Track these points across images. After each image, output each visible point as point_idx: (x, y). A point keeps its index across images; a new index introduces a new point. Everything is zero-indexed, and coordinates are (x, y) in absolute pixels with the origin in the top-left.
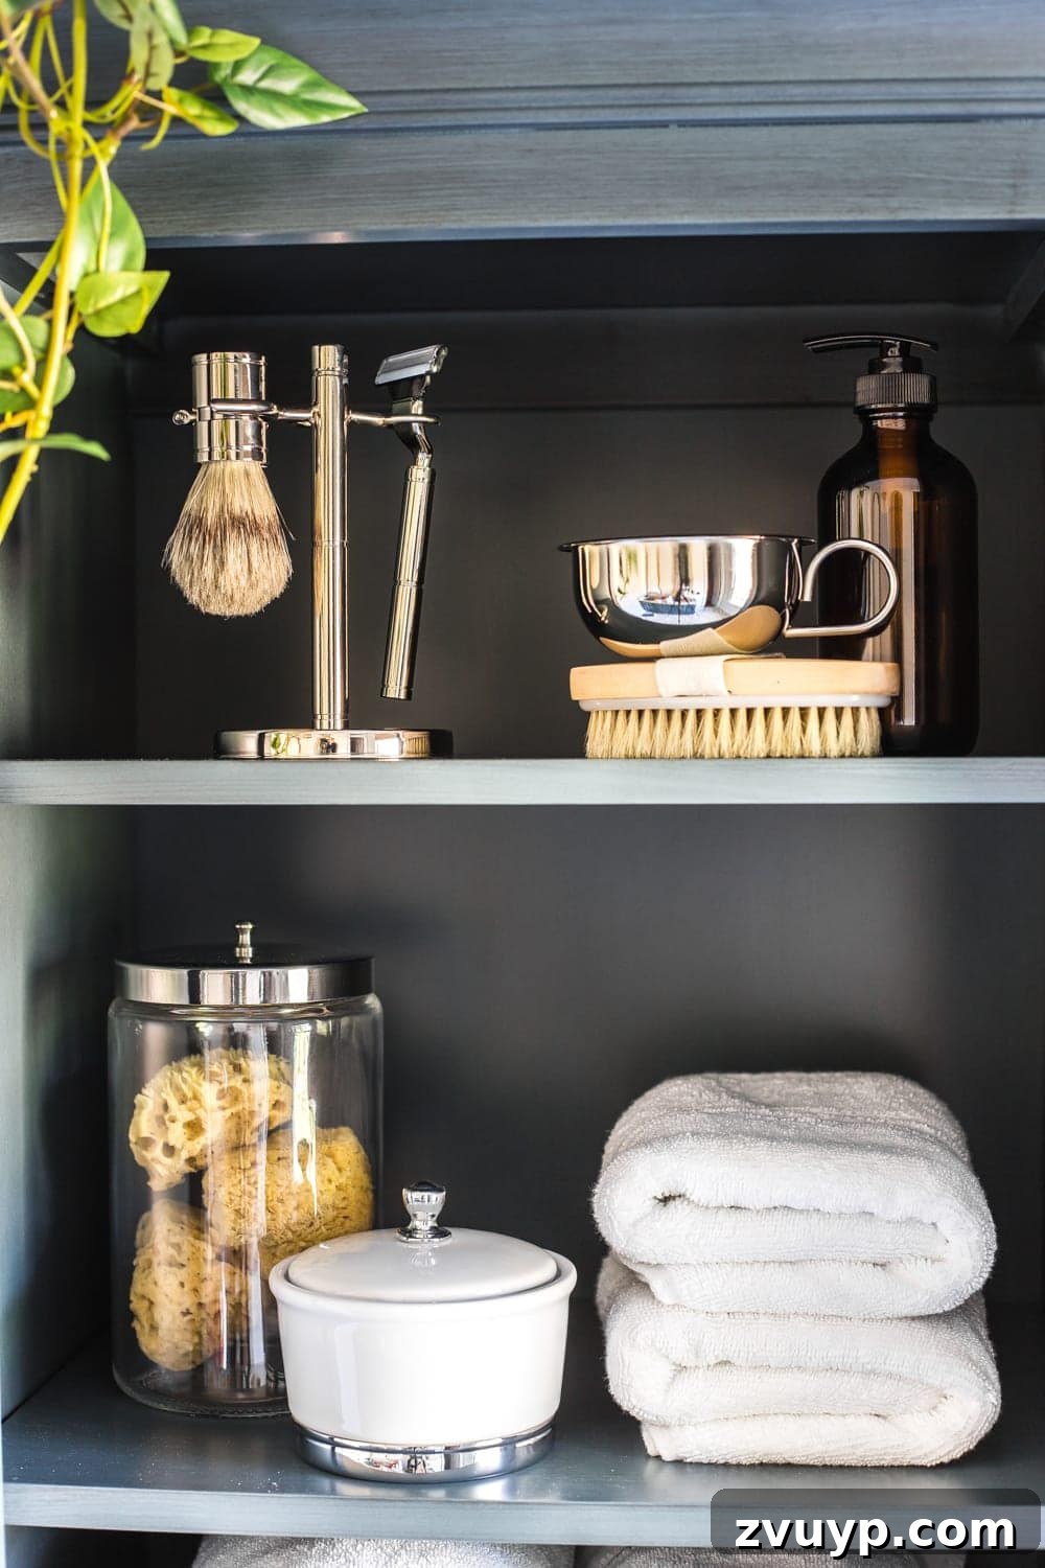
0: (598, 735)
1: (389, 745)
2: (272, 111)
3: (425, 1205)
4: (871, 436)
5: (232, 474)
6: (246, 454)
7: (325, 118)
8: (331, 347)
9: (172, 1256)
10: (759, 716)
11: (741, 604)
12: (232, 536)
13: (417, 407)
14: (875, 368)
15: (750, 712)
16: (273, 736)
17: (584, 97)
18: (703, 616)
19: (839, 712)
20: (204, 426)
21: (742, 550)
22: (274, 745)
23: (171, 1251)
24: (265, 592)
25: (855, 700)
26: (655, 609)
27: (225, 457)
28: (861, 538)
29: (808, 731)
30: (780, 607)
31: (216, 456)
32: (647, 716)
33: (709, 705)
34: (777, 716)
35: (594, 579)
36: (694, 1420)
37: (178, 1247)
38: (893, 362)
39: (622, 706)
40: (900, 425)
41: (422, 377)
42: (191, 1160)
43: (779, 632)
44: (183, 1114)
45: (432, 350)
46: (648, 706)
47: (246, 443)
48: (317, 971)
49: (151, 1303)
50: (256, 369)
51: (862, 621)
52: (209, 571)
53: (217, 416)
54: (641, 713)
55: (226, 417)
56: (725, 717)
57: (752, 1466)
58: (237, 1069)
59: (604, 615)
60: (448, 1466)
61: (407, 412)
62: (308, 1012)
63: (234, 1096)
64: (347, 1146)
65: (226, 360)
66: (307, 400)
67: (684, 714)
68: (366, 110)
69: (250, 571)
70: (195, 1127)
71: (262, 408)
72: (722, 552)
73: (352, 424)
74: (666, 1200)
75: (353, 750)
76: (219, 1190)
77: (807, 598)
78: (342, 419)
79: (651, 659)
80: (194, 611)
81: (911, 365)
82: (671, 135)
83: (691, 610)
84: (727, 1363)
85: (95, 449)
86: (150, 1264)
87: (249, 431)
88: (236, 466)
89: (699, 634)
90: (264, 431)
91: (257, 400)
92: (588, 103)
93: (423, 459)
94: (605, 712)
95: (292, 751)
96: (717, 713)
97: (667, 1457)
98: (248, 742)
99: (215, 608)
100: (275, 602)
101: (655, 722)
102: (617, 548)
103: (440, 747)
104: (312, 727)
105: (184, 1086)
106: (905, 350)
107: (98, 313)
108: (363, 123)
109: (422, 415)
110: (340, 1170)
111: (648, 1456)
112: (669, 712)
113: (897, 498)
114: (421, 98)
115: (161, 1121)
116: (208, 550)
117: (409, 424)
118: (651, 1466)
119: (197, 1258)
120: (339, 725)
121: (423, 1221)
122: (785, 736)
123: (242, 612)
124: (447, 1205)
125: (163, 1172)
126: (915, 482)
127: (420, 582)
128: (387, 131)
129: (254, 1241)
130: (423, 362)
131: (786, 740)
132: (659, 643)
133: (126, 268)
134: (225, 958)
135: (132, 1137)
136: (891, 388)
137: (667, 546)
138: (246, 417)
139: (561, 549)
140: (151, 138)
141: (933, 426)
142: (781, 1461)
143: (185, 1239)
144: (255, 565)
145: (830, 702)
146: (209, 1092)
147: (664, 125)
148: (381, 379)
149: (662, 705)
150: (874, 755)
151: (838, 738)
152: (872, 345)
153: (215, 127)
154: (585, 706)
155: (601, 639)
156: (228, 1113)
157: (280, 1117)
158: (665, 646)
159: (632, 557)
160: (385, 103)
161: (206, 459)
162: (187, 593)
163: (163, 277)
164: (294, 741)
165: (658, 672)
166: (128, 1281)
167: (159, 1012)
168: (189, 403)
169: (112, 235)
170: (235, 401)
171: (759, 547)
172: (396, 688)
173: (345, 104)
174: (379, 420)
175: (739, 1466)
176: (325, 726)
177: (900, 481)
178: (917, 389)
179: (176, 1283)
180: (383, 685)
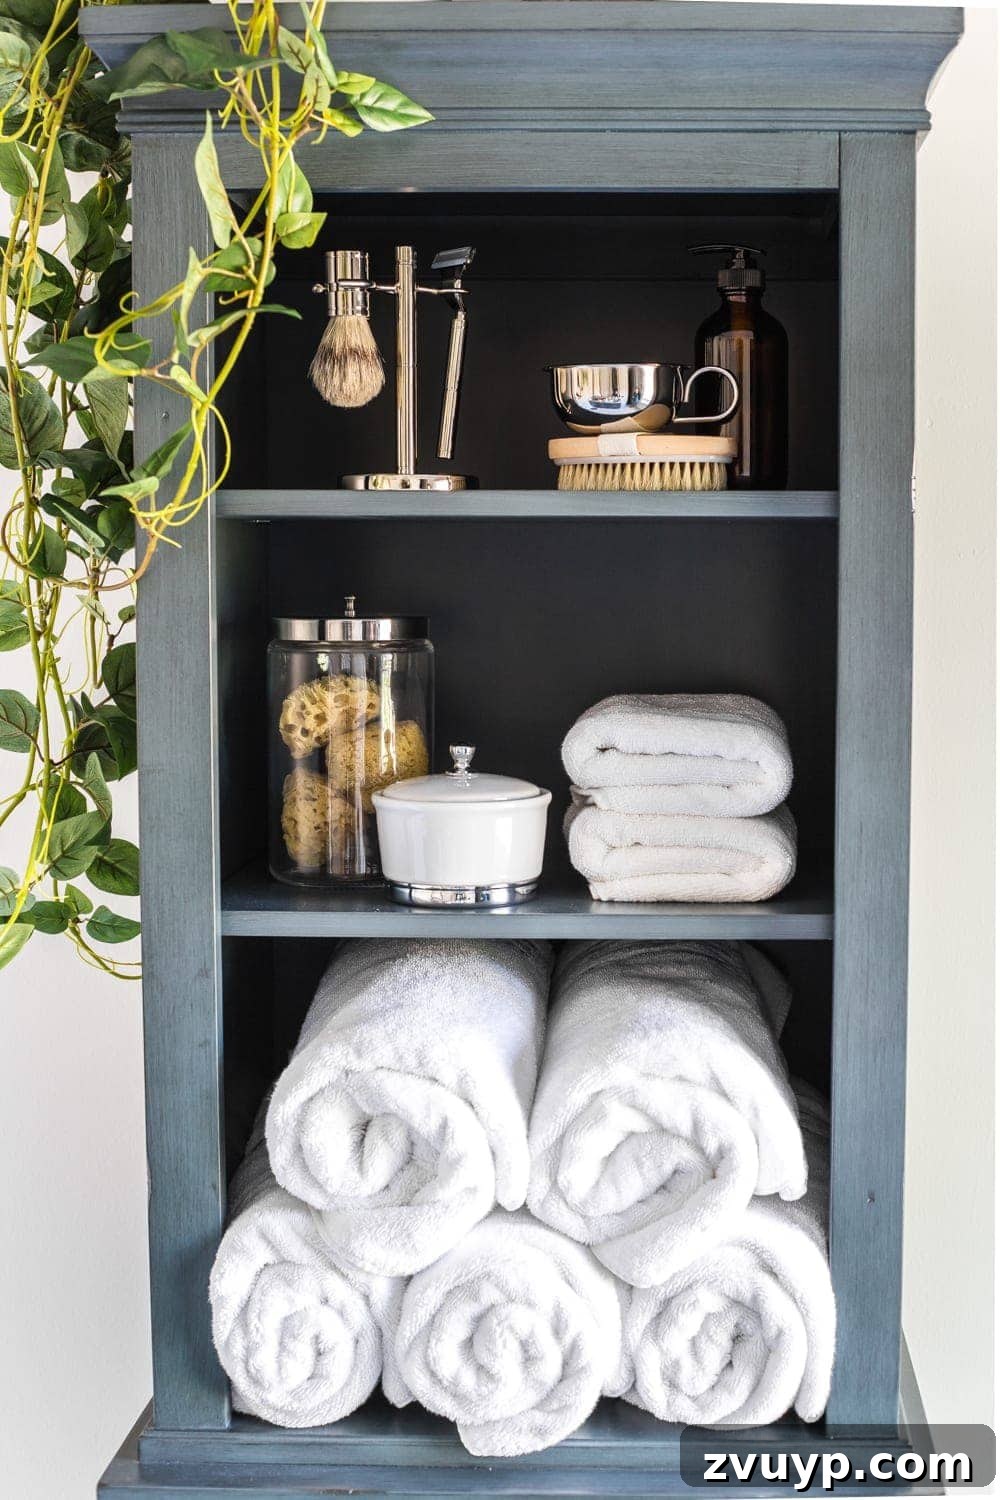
0: (565, 477)
1: (442, 484)
2: (383, 121)
3: (463, 754)
4: (727, 306)
5: (350, 323)
6: (358, 312)
7: (412, 124)
8: (407, 248)
9: (308, 795)
10: (657, 467)
11: (648, 403)
12: (350, 360)
13: (458, 283)
14: (728, 265)
15: (652, 465)
16: (374, 478)
17: (558, 114)
18: (625, 410)
19: (702, 465)
20: (333, 294)
21: (648, 371)
22: (375, 484)
23: (307, 791)
24: (369, 393)
25: (712, 458)
26: (598, 405)
27: (346, 312)
28: (719, 367)
29: (685, 475)
30: (669, 404)
31: (340, 312)
32: (593, 468)
33: (628, 461)
34: (667, 468)
35: (563, 388)
36: (619, 877)
37: (311, 789)
38: (739, 262)
39: (579, 462)
40: (743, 299)
41: (461, 266)
42: (318, 739)
43: (670, 420)
44: (314, 710)
45: (466, 250)
46: (594, 461)
47: (358, 305)
48: (396, 621)
49: (296, 822)
50: (363, 260)
51: (720, 414)
52: (336, 380)
53: (340, 288)
54: (590, 466)
55: (346, 290)
56: (638, 468)
57: (653, 903)
58: (346, 685)
59: (568, 410)
60: (477, 900)
61: (453, 288)
62: (389, 646)
63: (345, 700)
64: (413, 730)
65: (346, 255)
66: (393, 280)
67: (614, 466)
68: (434, 119)
69: (361, 381)
70: (321, 718)
71: (367, 284)
72: (637, 374)
73: (419, 293)
74: (603, 750)
75: (421, 487)
76: (337, 754)
77: (686, 400)
78: (413, 290)
79: (596, 434)
80: (326, 404)
81: (751, 264)
82: (608, 136)
83: (618, 406)
84: (637, 844)
85: (294, 313)
86: (294, 800)
87: (360, 298)
88: (351, 318)
89: (623, 420)
90: (368, 296)
91: (363, 279)
92: (561, 118)
93: (461, 315)
94: (569, 466)
95: (386, 487)
96: (633, 465)
97: (604, 899)
98: (360, 482)
99: (340, 402)
100: (374, 399)
101: (598, 471)
102: (576, 370)
103: (471, 484)
104: (396, 473)
105: (315, 694)
106: (747, 255)
107: (288, 236)
108: (433, 126)
109: (461, 289)
110: (409, 743)
111: (593, 900)
112: (606, 465)
113: (740, 343)
114: (466, 112)
115: (301, 716)
116: (336, 367)
117: (453, 293)
118: (595, 904)
119: (323, 794)
120: (412, 472)
121: (462, 764)
122: (671, 478)
123: (355, 405)
124: (476, 756)
125: (301, 745)
126: (751, 333)
127: (458, 390)
128: (446, 131)
129: (358, 785)
130: (462, 257)
131: (672, 481)
132: (600, 425)
133: (302, 211)
134: (339, 614)
135: (281, 725)
136: (737, 279)
137: (606, 369)
138: (358, 289)
139: (544, 370)
140: (316, 138)
141: (764, 301)
142: (670, 900)
143: (317, 786)
144: (364, 377)
145: (697, 460)
146: (329, 697)
147: (604, 131)
148: (435, 266)
149: (602, 461)
150: (722, 489)
151: (700, 479)
152: (724, 251)
153: (352, 132)
154: (557, 463)
155: (568, 423)
156: (341, 710)
157: (373, 713)
158: (604, 427)
159: (585, 376)
160: (445, 114)
161: (333, 314)
162: (323, 393)
163: (323, 216)
164: (386, 481)
165: (599, 442)
166: (280, 811)
167: (299, 646)
168: (324, 280)
169: (295, 191)
170: (352, 280)
171: (657, 371)
172: (445, 452)
173: (424, 116)
174: (435, 291)
175: (645, 903)
176: (403, 472)
177: (740, 332)
178: (752, 278)
179: (311, 811)
180: (437, 450)
